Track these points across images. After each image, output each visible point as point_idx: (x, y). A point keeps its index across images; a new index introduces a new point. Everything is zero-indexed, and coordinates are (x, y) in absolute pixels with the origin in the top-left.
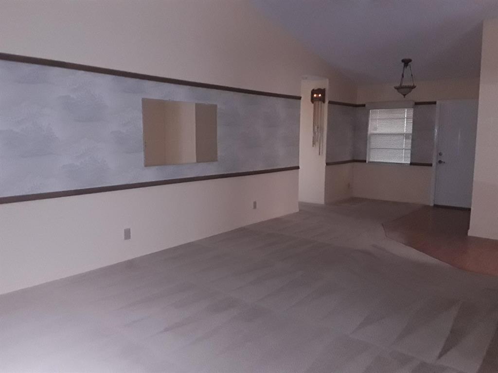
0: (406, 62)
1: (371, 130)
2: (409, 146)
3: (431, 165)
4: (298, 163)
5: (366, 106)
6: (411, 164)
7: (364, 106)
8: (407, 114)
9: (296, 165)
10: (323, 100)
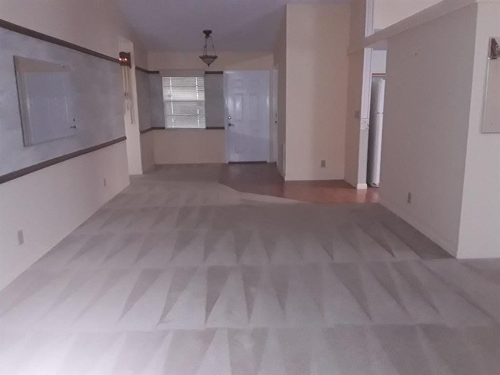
0: (208, 33)
1: (165, 98)
2: (203, 112)
3: (223, 128)
4: (125, 134)
5: (160, 72)
6: (207, 128)
7: (158, 72)
8: (198, 82)
9: (123, 136)
10: (128, 64)
